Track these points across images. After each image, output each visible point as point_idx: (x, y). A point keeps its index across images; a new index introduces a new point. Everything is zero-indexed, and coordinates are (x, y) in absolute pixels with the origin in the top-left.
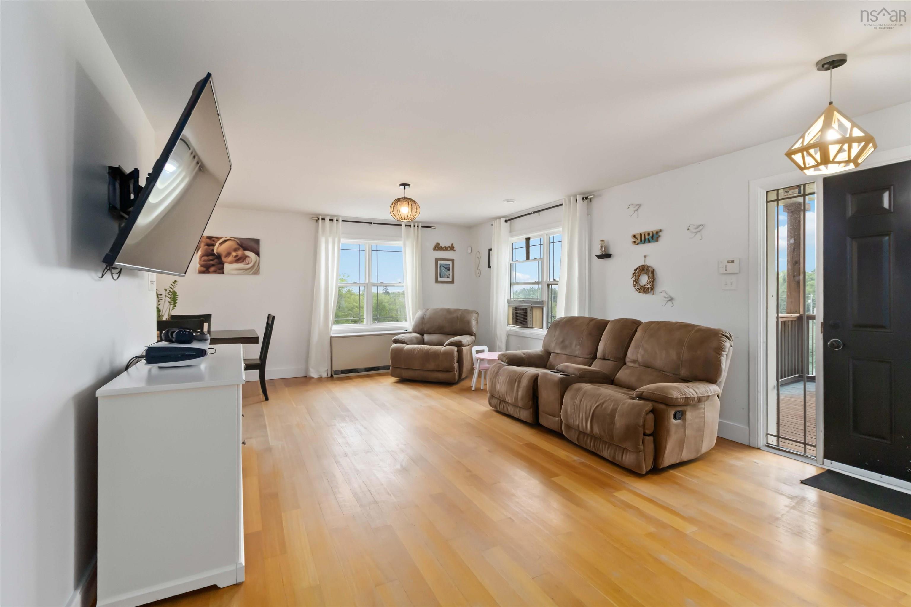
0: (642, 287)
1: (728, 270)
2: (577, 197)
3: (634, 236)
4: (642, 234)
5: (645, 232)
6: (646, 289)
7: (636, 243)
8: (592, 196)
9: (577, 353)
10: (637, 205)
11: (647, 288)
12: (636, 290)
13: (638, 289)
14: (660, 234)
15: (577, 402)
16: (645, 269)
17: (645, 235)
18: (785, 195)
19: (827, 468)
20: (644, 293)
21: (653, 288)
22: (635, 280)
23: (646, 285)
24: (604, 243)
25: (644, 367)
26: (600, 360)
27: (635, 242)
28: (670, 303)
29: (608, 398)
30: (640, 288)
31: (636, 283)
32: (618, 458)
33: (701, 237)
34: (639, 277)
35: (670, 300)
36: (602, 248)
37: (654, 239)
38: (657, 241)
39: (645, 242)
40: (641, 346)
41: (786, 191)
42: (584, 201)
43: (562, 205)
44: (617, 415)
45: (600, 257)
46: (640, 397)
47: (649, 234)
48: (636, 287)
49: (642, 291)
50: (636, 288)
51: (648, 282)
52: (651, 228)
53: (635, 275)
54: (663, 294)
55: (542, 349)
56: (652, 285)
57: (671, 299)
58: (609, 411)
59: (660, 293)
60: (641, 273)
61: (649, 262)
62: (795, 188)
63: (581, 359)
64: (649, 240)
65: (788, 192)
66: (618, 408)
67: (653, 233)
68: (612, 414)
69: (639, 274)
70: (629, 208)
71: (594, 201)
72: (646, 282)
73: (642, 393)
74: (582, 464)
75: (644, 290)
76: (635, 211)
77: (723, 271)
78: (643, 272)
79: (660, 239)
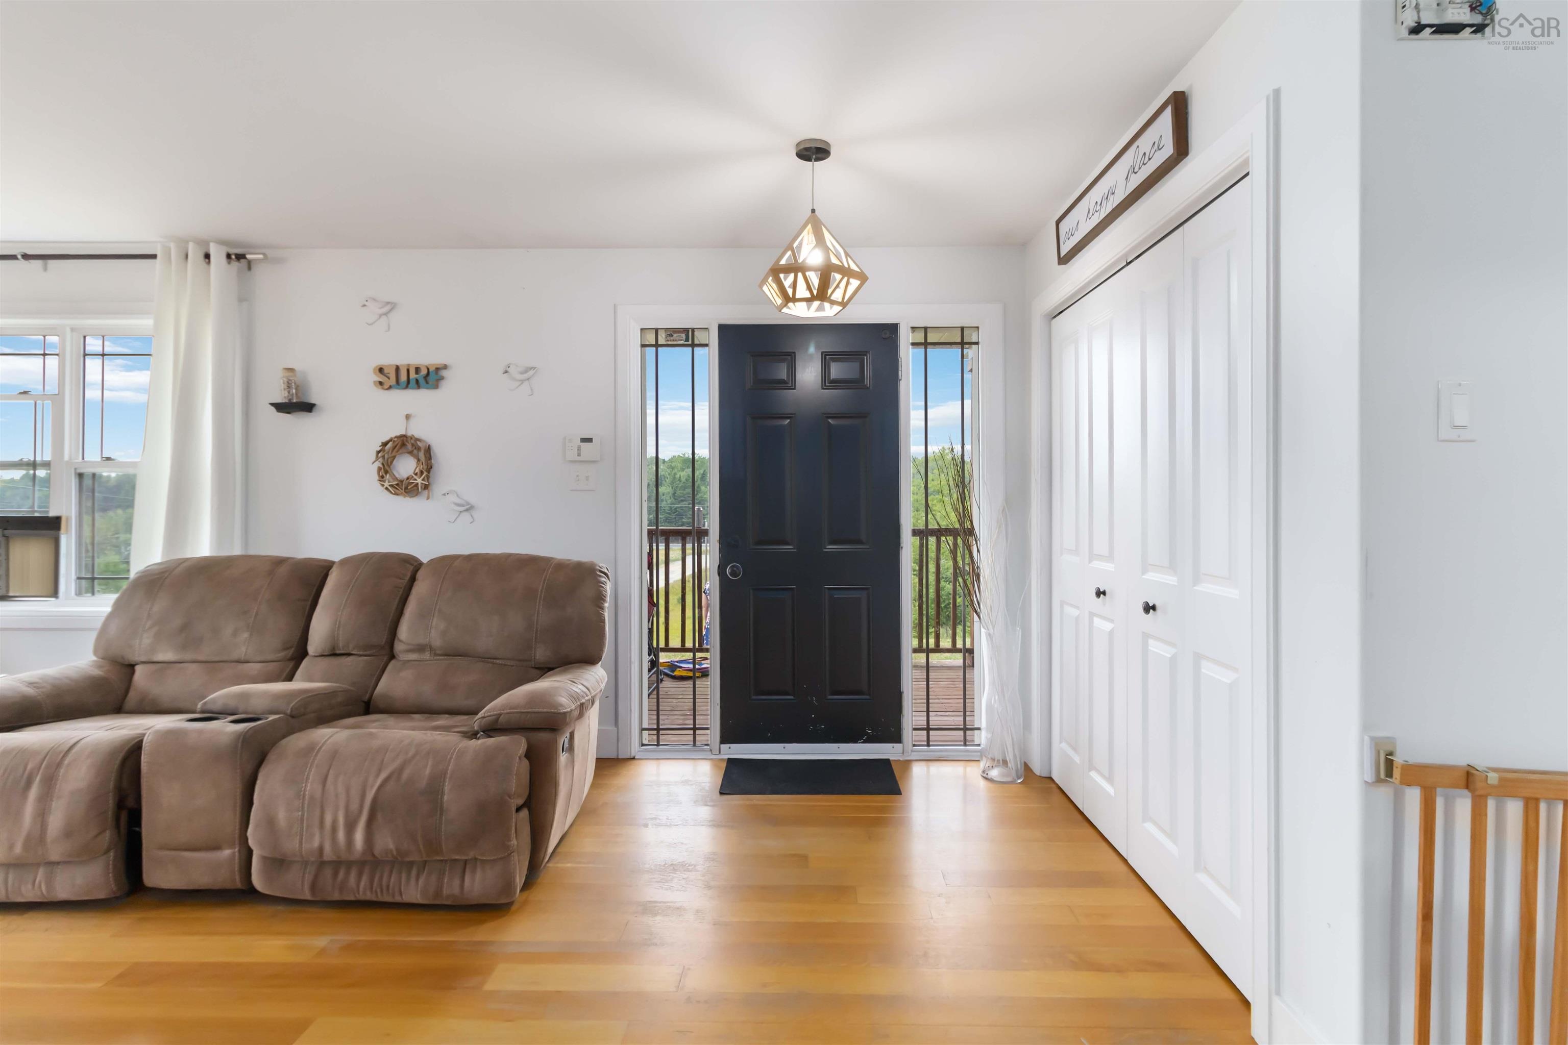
0: (402, 481)
1: (581, 455)
2: (208, 245)
3: (381, 370)
4: (400, 368)
5: (409, 365)
6: (412, 487)
7: (386, 386)
8: (261, 256)
9: (241, 651)
10: (388, 303)
11: (414, 484)
12: (387, 488)
13: (390, 485)
14: (444, 373)
15: (312, 786)
16: (407, 444)
17: (408, 371)
18: (668, 340)
19: (727, 757)
20: (406, 494)
21: (429, 484)
22: (381, 466)
23: (413, 477)
24: (295, 376)
25: (446, 657)
26: (320, 659)
27: (381, 383)
28: (466, 517)
29: (411, 754)
30: (397, 485)
31: (386, 472)
32: (451, 888)
33: (532, 390)
34: (393, 460)
35: (467, 510)
36: (289, 387)
37: (430, 383)
38: (436, 387)
39: (410, 386)
40: (437, 612)
41: (669, 333)
42: (229, 263)
43: (154, 257)
44: (446, 789)
45: (282, 407)
46: (492, 729)
47: (417, 370)
48: (384, 482)
49: (403, 491)
50: (387, 484)
51: (417, 471)
52: (426, 358)
53: (383, 457)
54: (453, 498)
55: (95, 658)
56: (426, 478)
57: (470, 508)
58: (423, 783)
59: (444, 495)
60: (397, 452)
61: (415, 430)
62: (681, 332)
63: (258, 666)
64: (417, 381)
65: (672, 336)
66: (447, 770)
67: (428, 369)
68: (434, 791)
69: (394, 454)
70: (364, 306)
71: (258, 270)
72: (413, 471)
73: (497, 719)
74: (349, 948)
75: (405, 488)
76: (380, 316)
77: (572, 454)
78: (403, 450)
79: (444, 384)
